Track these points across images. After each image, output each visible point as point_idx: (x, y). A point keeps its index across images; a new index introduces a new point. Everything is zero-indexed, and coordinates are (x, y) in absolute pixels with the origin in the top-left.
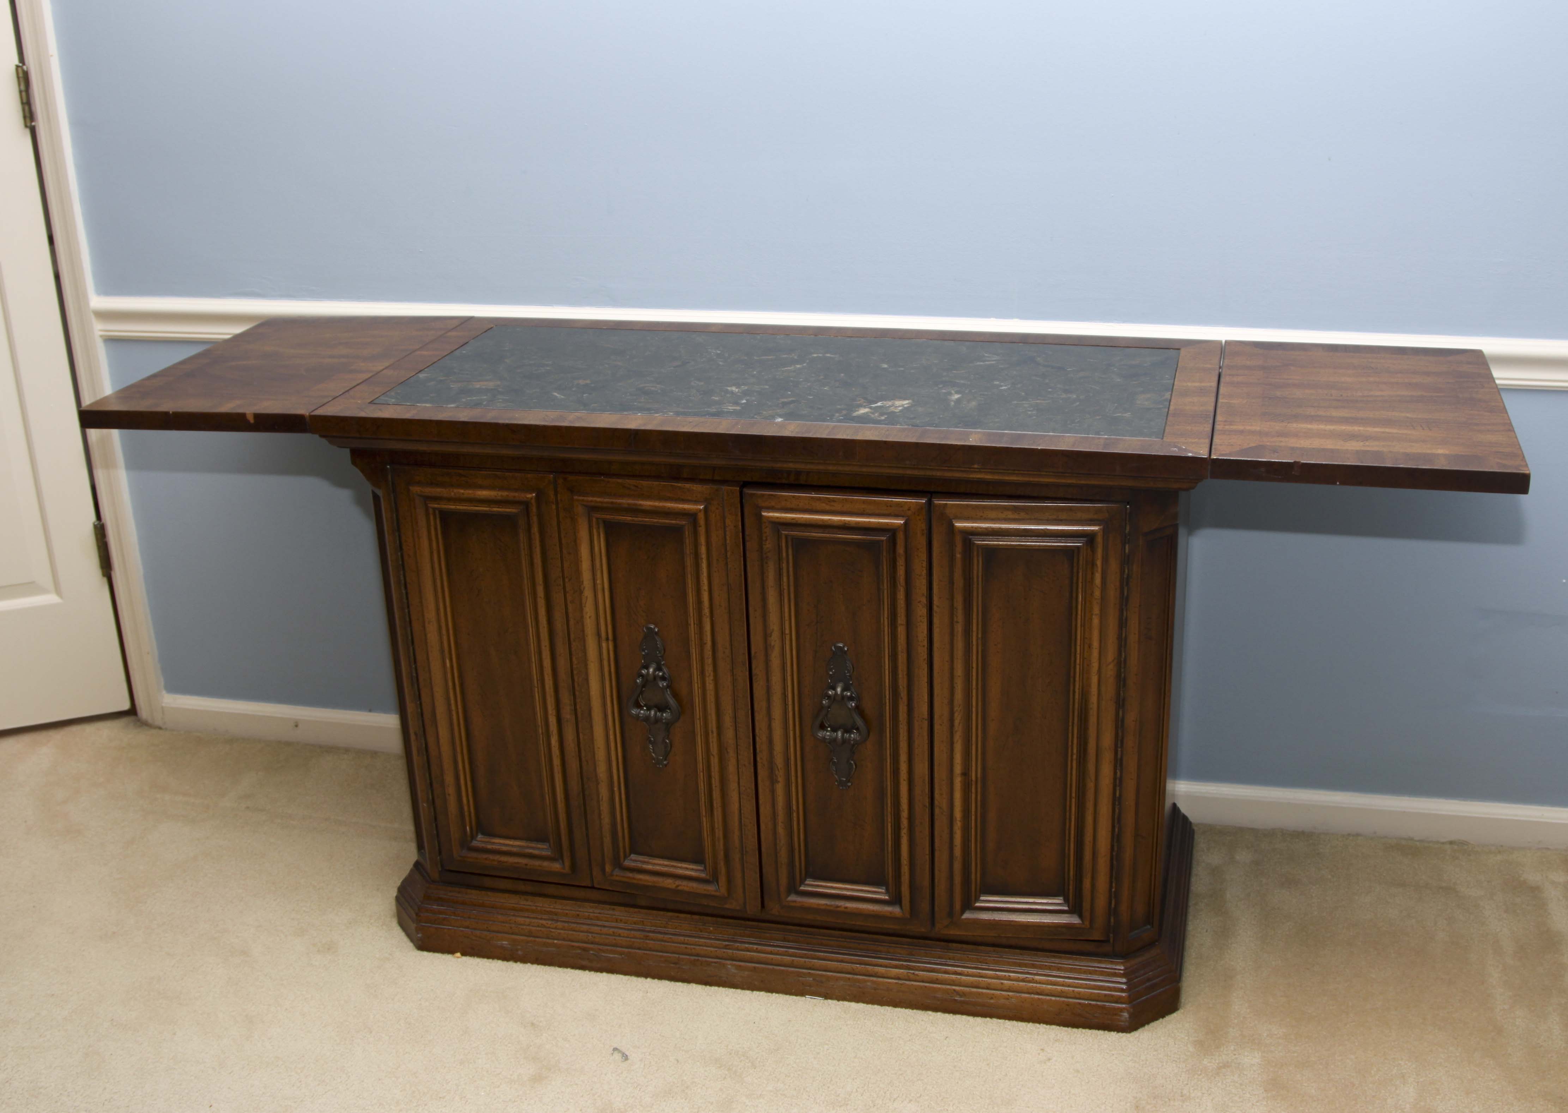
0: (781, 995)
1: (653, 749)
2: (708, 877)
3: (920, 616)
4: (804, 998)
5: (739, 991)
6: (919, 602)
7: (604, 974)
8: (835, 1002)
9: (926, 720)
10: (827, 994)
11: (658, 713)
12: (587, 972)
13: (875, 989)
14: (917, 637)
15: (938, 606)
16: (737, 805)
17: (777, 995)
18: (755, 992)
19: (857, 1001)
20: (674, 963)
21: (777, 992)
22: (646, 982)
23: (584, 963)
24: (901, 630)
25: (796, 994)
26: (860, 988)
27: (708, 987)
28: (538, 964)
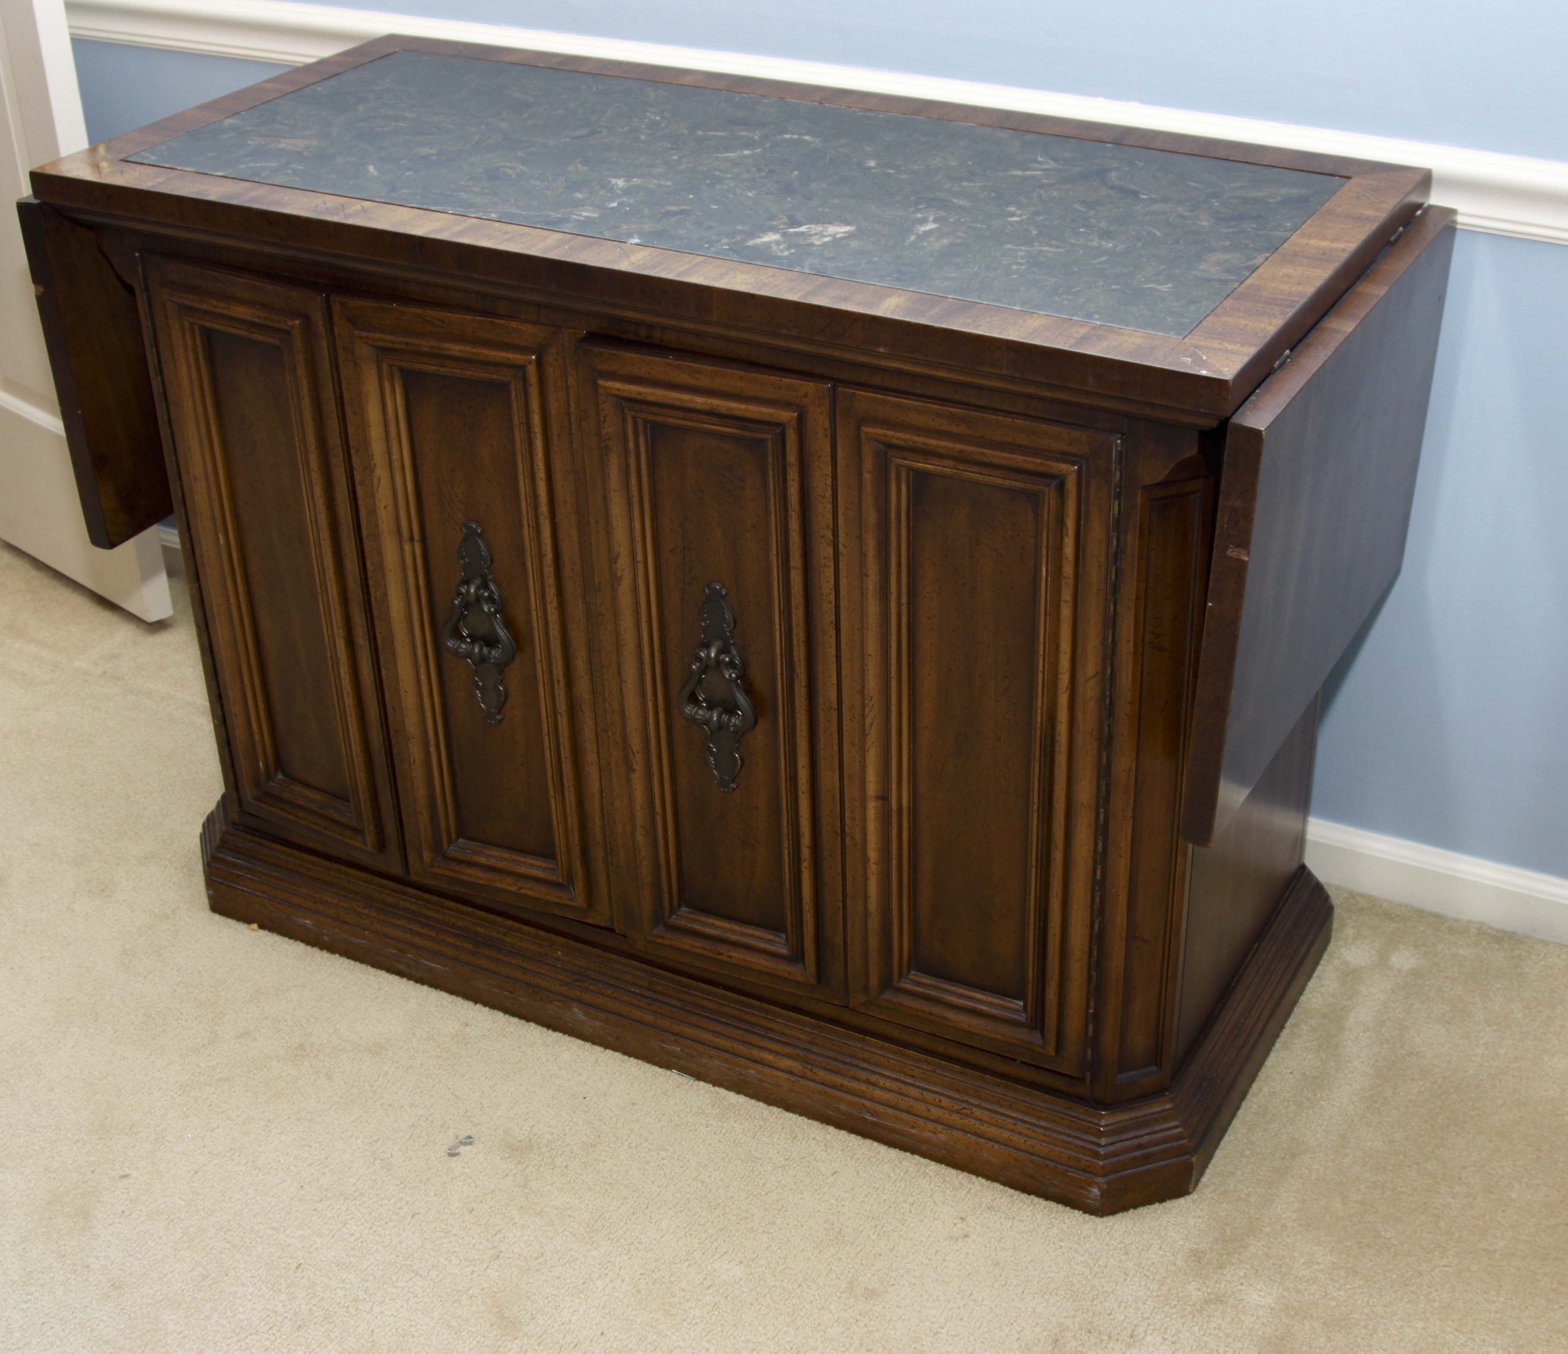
0: (640, 1062)
1: (482, 698)
2: (560, 880)
3: (824, 558)
4: (669, 1072)
5: (588, 1045)
6: (823, 536)
7: (425, 988)
8: (709, 1087)
9: (835, 710)
10: (700, 1073)
11: (485, 648)
12: (404, 980)
13: (760, 1080)
14: (820, 587)
15: (844, 546)
16: (597, 785)
17: (636, 1061)
18: (608, 1051)
19: (738, 1092)
20: (508, 991)
21: (637, 1057)
22: (472, 1009)
23: (402, 967)
24: (796, 576)
25: (661, 1066)
26: (741, 1074)
27: (550, 1031)
28: (348, 958)
